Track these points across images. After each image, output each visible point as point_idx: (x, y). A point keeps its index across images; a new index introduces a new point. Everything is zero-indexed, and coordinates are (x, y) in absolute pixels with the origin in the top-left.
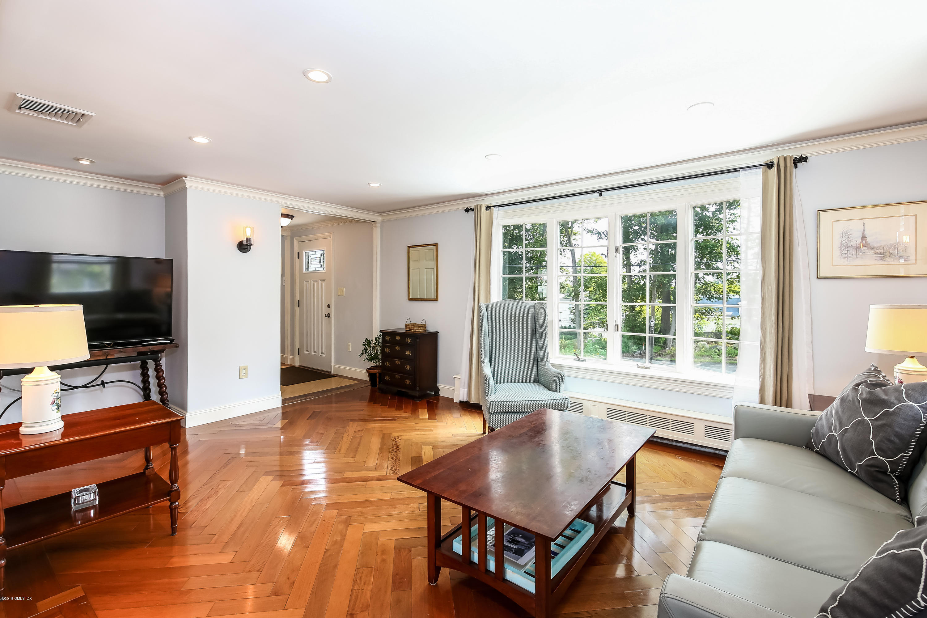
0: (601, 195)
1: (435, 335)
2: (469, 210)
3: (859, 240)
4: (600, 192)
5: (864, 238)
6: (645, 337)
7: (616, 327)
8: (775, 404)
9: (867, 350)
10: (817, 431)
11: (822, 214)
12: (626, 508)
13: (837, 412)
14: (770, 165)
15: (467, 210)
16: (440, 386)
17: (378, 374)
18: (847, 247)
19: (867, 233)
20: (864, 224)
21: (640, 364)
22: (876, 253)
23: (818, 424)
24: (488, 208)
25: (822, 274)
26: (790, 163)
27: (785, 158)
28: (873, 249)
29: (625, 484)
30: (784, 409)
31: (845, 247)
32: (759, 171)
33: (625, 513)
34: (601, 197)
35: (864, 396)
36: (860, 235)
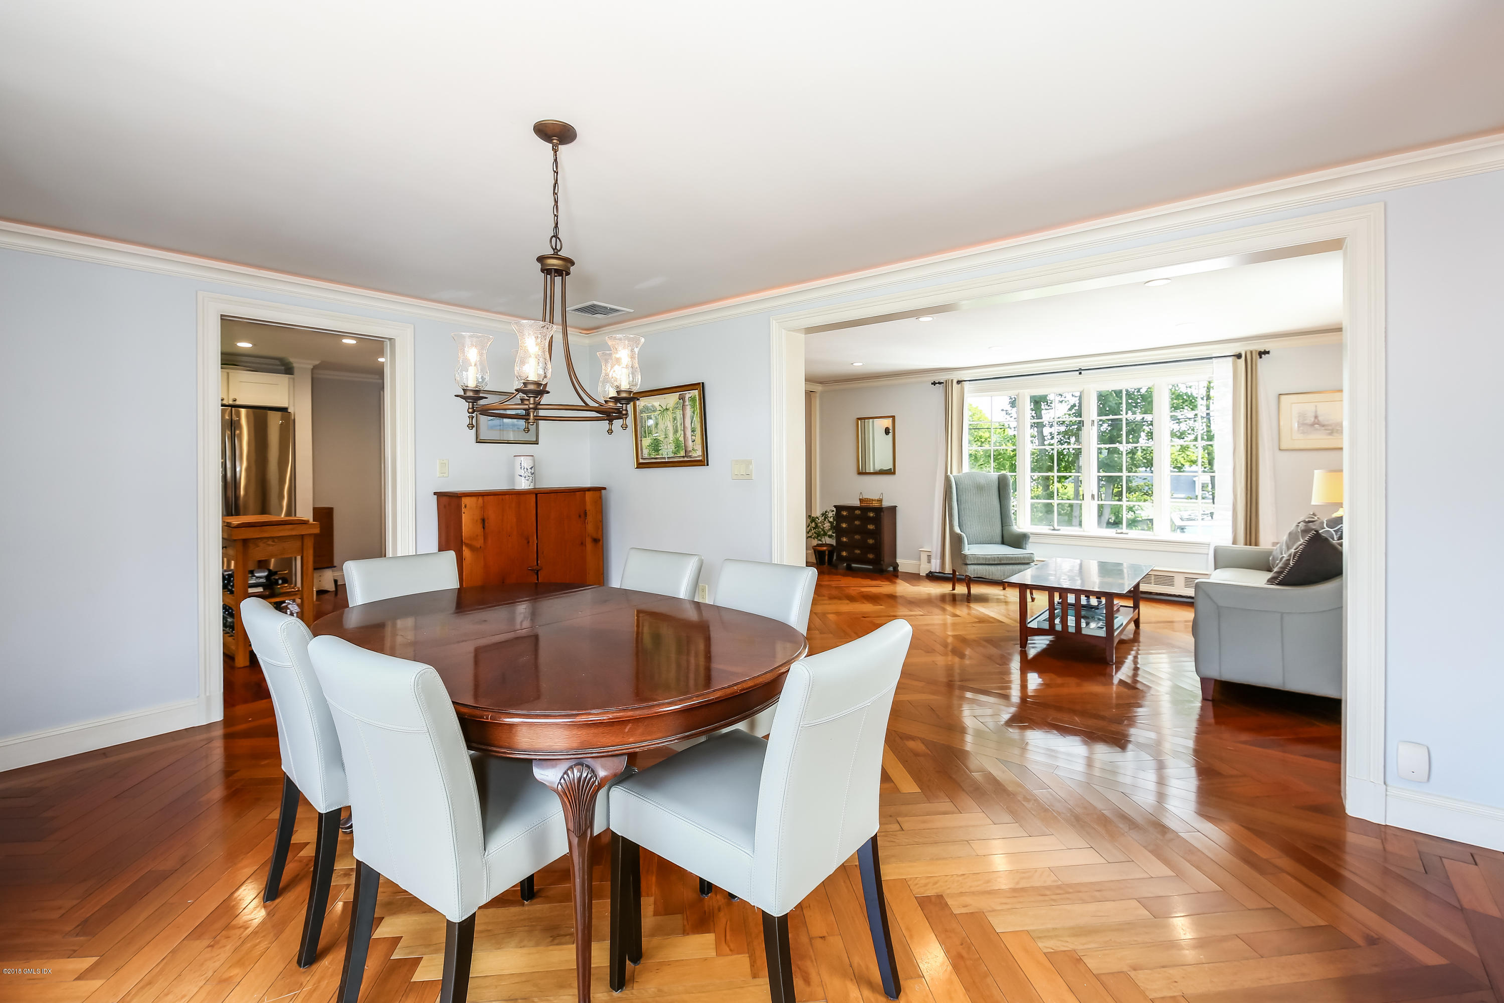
0: (1080, 373)
1: (893, 509)
2: (936, 383)
3: (1313, 419)
4: (1080, 371)
5: (1316, 417)
6: (1121, 506)
7: (1093, 496)
8: (1246, 544)
9: (1313, 503)
10: (1273, 558)
11: (1282, 397)
12: (1133, 622)
13: (1286, 542)
14: (1239, 356)
15: (934, 383)
16: (898, 561)
17: (827, 553)
18: (1304, 424)
19: (1319, 413)
20: (1316, 406)
21: (1119, 531)
22: (1326, 430)
23: (1274, 553)
24: (959, 382)
25: (1282, 447)
26: (1255, 356)
27: (1251, 352)
28: (1323, 426)
29: (1132, 606)
30: (1253, 548)
31: (1302, 424)
32: (1231, 359)
33: (1132, 626)
34: (1081, 375)
35: (1303, 528)
36: (1313, 414)
